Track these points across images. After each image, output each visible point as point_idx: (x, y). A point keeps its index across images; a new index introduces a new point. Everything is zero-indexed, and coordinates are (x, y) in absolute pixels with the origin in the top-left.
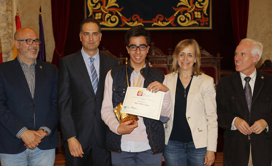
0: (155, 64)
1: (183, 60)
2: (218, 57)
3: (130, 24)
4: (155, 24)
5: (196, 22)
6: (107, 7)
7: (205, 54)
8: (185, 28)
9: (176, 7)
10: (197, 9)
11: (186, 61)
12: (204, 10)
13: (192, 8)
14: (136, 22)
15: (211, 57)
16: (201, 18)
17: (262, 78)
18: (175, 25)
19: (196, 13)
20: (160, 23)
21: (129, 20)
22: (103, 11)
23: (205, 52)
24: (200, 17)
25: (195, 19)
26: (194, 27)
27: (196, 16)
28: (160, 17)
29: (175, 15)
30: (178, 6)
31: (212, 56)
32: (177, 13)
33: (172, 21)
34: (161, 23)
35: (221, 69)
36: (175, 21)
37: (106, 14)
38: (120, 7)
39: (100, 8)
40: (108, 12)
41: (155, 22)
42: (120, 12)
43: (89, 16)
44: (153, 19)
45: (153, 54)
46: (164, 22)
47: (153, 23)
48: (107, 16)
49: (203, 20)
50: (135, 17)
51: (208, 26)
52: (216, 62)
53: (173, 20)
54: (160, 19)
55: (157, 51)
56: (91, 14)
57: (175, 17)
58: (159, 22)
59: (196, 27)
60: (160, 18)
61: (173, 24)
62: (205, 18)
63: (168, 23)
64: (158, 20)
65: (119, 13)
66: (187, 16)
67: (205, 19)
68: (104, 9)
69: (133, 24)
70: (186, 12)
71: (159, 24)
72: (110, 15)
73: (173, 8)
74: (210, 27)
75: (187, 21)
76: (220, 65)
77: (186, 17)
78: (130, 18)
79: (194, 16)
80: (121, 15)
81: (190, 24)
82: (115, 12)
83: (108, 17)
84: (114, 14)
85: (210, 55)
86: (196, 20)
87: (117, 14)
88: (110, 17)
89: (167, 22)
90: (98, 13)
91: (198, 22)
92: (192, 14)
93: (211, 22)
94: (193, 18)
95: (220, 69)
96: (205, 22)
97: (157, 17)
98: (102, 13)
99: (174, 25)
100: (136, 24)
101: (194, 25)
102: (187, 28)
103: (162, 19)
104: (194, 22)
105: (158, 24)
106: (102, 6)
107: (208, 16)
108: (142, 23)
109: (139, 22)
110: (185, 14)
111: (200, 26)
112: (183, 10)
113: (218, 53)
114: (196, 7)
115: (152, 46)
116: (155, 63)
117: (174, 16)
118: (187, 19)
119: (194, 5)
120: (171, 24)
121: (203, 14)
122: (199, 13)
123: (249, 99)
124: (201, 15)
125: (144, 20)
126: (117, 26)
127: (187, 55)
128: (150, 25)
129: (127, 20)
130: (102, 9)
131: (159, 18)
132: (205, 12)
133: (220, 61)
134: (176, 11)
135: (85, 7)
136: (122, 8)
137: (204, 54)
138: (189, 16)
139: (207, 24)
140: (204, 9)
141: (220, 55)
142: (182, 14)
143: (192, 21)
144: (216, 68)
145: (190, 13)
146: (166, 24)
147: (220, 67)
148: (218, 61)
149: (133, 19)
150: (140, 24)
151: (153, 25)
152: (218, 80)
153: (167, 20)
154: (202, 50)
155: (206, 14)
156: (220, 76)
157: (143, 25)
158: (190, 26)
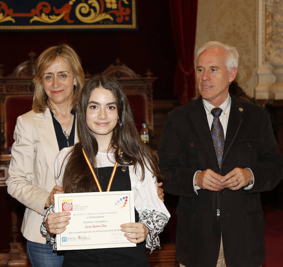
2: (149, 78)
4: (36, 18)
5: (108, 16)
7: (126, 72)
8: (91, 27)
14: (1, 15)
15: (137, 78)
16: (117, 9)
17: (241, 110)
18: (72, 21)
20: (44, 18)
23: (126, 68)
24: (114, 6)
25: (106, 10)
26: (105, 24)
27: (109, 6)
28: (44, 6)
29: (71, 3)
31: (139, 75)
33: (66, 14)
34: (47, 17)
35: (154, 99)
36: (72, 15)
41: (36, 15)
44: (33, 10)
46: (52, 15)
47: (32, 18)
49: (121, 13)
51: (130, 22)
52: (146, 87)
53: (68, 11)
54: (44, 10)
57: (70, 8)
58: (43, 15)
59: (108, 24)
60: (45, 8)
61: (67, 18)
62: (123, 9)
63: (59, 18)
64: (41, 12)
66: (93, 5)
67: (124, 11)
71: (42, 19)
74: (134, 26)
75: (93, 14)
76: (152, 91)
77: (91, 6)
79: (105, 6)
81: (99, 19)
85: (135, 74)
86: (108, 13)
89: (57, 15)
91: (112, 15)
92: (101, 1)
94: (103, 8)
95: (152, 99)
96: (125, 16)
97: (40, 5)
99: (69, 21)
100: (1, 18)
101: (105, 21)
102: (94, 27)
103: (48, 10)
104: (105, 16)
107: (130, 6)
108: (13, 17)
109: (6, 15)
110: (90, 2)
111: (115, 22)
113: (149, 70)
115: (32, 60)
117: (69, 5)
118: (92, 11)
120: (65, 19)
121: (120, 3)
122: (114, 0)
123: (219, 146)
124: (117, 3)
125: (14, 12)
127: (58, 76)
128: (26, 21)
131: (42, 8)
133: (151, 84)
137: (124, 73)
139: (127, 19)
141: (152, 74)
142: (83, 1)
143: (102, 14)
144: (145, 96)
145: (97, 0)
146: (55, 19)
147: (152, 95)
150: (9, 19)
151: (31, 21)
152: (150, 118)
153: (56, 11)
154: (121, 65)
155: (126, 3)
156: (152, 110)
157: (14, 21)
158: (97, 23)
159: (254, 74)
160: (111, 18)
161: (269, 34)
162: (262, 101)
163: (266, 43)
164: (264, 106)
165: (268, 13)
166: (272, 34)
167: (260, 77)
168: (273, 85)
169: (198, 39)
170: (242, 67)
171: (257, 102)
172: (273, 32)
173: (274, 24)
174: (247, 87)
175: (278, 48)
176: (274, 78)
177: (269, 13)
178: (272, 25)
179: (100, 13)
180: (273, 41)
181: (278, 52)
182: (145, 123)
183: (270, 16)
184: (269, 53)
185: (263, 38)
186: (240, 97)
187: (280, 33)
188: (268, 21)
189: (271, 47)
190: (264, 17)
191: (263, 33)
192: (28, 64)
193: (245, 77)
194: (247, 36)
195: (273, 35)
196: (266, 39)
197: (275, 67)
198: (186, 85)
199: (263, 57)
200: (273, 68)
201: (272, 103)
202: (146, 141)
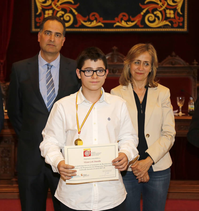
0: (118, 73)
1: (138, 68)
3: (87, 24)
4: (118, 24)
5: (167, 23)
6: (60, 3)
8: (155, 30)
9: (143, 4)
10: (169, 7)
11: (142, 71)
12: (177, 8)
13: (163, 5)
14: (95, 21)
15: (186, 66)
16: (174, 18)
18: (143, 26)
19: (168, 11)
20: (124, 24)
21: (86, 19)
22: (55, 7)
23: (180, 59)
24: (172, 16)
25: (166, 19)
26: (165, 28)
27: (168, 15)
28: (124, 16)
29: (142, 13)
30: (146, 2)
31: (188, 64)
32: (144, 11)
33: (138, 21)
35: (198, 80)
36: (143, 21)
37: (58, 12)
38: (75, 4)
39: (51, 5)
40: (60, 9)
41: (118, 22)
42: (75, 9)
43: (38, 14)
44: (116, 19)
45: (116, 61)
46: (129, 22)
47: (115, 23)
48: (59, 15)
49: (177, 20)
50: (94, 15)
51: (183, 27)
52: (192, 72)
53: (140, 19)
55: (121, 57)
56: (39, 11)
57: (142, 17)
58: (123, 22)
59: (167, 28)
61: (139, 24)
62: (178, 18)
63: (133, 24)
64: (122, 19)
65: (74, 11)
66: (157, 15)
67: (179, 19)
68: (55, 5)
69: (91, 24)
70: (156, 10)
72: (63, 13)
73: (140, 5)
74: (185, 29)
75: (157, 21)
76: (196, 75)
77: (156, 16)
78: (87, 17)
79: (166, 15)
80: (76, 13)
81: (161, 24)
82: (69, 9)
83: (61, 15)
84: (68, 11)
85: (185, 63)
86: (168, 20)
87: (71, 12)
88: (63, 16)
89: (132, 22)
90: (48, 10)
91: (170, 22)
92: (163, 13)
93: (186, 22)
94: (164, 17)
95: (196, 80)
96: (179, 23)
97: (121, 15)
98: (54, 10)
99: (140, 26)
100: (94, 24)
101: (165, 26)
102: (157, 30)
103: (126, 18)
104: (165, 22)
105: (121, 24)
106: (53, 2)
107: (183, 16)
108: (103, 23)
109: (98, 22)
110: (155, 13)
111: (172, 27)
112: (152, 7)
113: (195, 60)
114: (168, 4)
116: (117, 71)
117: (141, 15)
118: (157, 19)
119: (165, 2)
120: (137, 24)
121: (176, 14)
122: (172, 12)
124: (174, 14)
125: (104, 19)
126: (71, 26)
128: (111, 26)
129: (83, 18)
130: (53, 6)
131: (122, 17)
132: (179, 11)
133: (196, 70)
134: (144, 9)
135: (33, 3)
136: (78, 5)
137: (177, 62)
138: (159, 15)
139: (181, 24)
140: (178, 6)
141: (197, 63)
142: (151, 12)
144: (192, 79)
145: (161, 12)
146: (131, 24)
147: (196, 78)
148: (194, 70)
149: (92, 18)
150: (100, 24)
151: (115, 25)
152: (195, 94)
153: (132, 19)
154: (175, 56)
155: (181, 13)
156: (196, 88)
157: (103, 25)
158: (160, 27)
160: (170, 24)
179: (162, 20)
182: (191, 97)
192: (112, 55)
202: (192, 110)
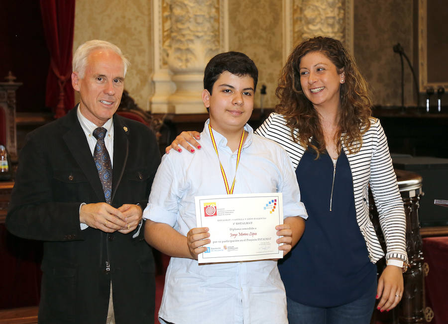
2: (11, 83)
17: (125, 129)
35: (17, 111)
52: (6, 96)
76: (15, 101)
95: (15, 111)
113: (10, 73)
123: (106, 178)
133: (13, 92)
141: (14, 78)
144: (5, 108)
147: (14, 106)
148: (9, 91)
152: (12, 137)
156: (15, 127)
159: (150, 80)
161: (167, 31)
162: (159, 115)
163: (164, 42)
164: (161, 122)
165: (165, 5)
166: (171, 30)
167: (157, 85)
168: (173, 95)
169: (77, 32)
170: (134, 72)
171: (152, 117)
172: (171, 28)
173: (174, 19)
174: (141, 97)
175: (179, 49)
176: (175, 87)
177: (167, 4)
178: (171, 19)
180: (173, 39)
181: (178, 54)
182: (3, 144)
183: (168, 7)
184: (168, 55)
185: (160, 36)
186: (132, 110)
187: (180, 29)
188: (166, 14)
189: (170, 46)
190: (161, 10)
191: (160, 30)
193: (138, 84)
194: (140, 32)
195: (172, 32)
196: (164, 37)
197: (175, 72)
198: (62, 94)
199: (160, 60)
200: (172, 73)
201: (171, 118)
202: (5, 169)
